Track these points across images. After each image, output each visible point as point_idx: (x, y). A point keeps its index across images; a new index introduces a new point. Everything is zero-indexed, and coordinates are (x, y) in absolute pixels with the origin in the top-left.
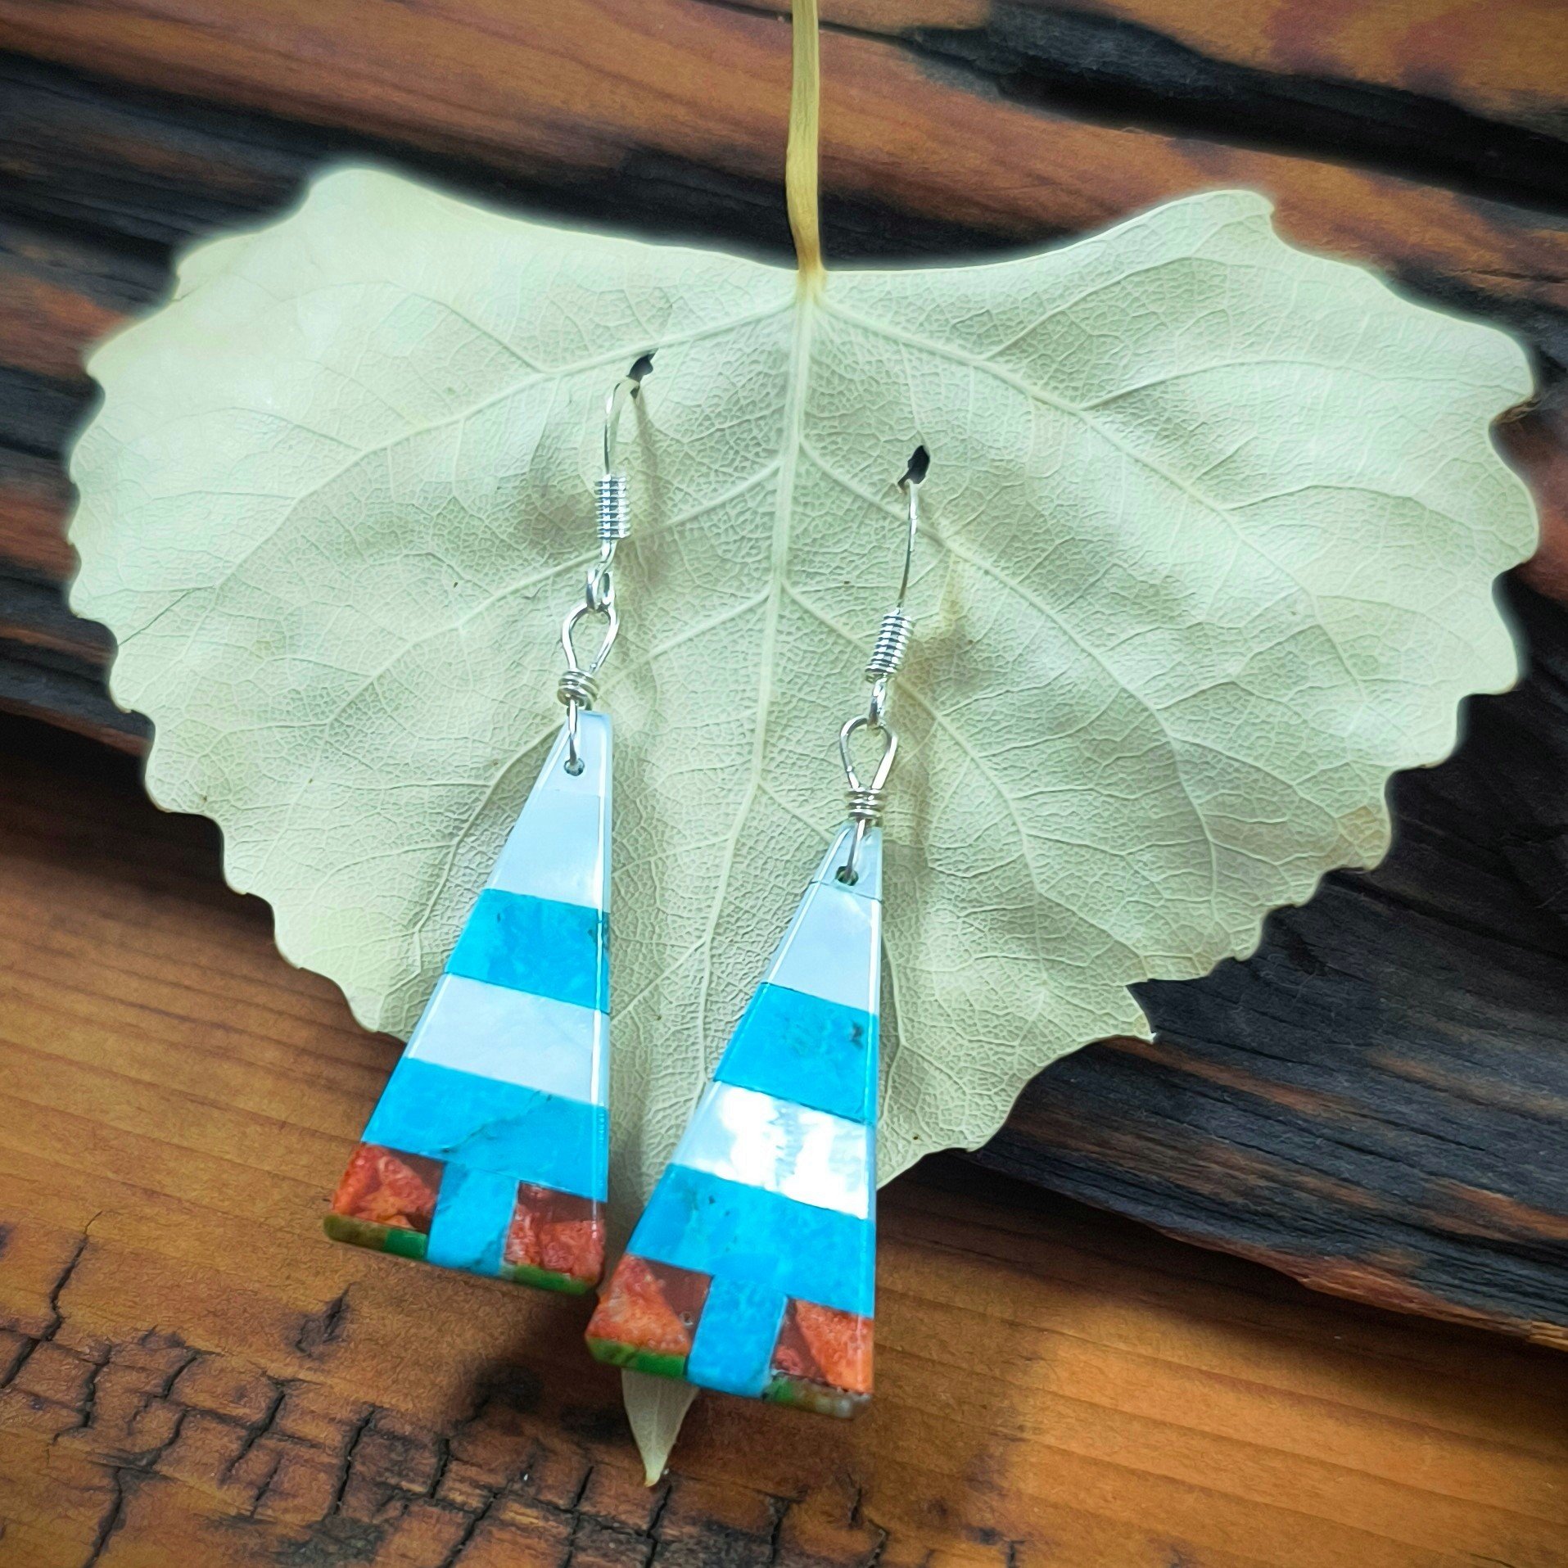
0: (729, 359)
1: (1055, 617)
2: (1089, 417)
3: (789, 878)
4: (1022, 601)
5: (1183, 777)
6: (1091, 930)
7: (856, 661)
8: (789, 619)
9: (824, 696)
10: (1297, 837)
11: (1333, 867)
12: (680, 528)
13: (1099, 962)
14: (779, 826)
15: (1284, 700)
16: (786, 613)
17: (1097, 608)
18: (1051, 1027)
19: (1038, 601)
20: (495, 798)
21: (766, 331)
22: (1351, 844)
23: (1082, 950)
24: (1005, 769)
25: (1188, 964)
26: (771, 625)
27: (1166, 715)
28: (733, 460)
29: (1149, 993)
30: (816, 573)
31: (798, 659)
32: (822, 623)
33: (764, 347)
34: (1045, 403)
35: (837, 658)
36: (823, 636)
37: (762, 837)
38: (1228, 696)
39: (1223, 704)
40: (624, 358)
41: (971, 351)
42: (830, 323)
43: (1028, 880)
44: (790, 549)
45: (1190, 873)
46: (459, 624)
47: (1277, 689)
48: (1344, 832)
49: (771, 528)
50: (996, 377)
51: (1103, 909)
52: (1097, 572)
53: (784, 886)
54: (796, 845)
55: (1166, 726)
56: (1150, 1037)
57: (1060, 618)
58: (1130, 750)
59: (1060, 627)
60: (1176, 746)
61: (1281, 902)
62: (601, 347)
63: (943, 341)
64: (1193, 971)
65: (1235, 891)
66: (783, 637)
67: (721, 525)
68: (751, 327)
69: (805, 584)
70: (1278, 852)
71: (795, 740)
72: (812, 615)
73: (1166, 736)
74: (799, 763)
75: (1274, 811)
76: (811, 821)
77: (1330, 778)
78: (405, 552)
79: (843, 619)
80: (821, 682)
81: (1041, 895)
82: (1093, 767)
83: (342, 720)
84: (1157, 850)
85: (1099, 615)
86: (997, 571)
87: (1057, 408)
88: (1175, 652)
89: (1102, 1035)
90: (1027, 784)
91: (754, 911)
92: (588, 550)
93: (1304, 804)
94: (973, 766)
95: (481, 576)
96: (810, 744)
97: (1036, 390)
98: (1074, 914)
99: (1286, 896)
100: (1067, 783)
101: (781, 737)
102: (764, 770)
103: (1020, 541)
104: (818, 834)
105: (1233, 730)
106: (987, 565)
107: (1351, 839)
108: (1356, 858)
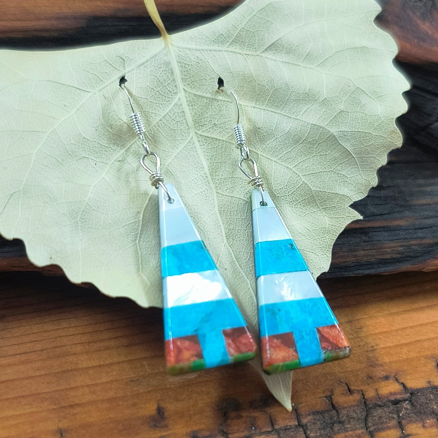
0: (151, 70)
1: (280, 113)
2: (262, 55)
3: (240, 215)
4: (268, 112)
5: (340, 142)
6: (333, 194)
7: (228, 146)
8: (202, 141)
9: (223, 159)
10: (377, 146)
11: (390, 151)
12: (158, 124)
13: (338, 203)
14: (228, 201)
15: (358, 111)
16: (200, 139)
17: (292, 105)
18: (333, 227)
19: (273, 110)
20: (144, 223)
21: (160, 58)
22: (393, 142)
23: (332, 201)
24: (286, 160)
25: (361, 194)
26: (197, 144)
27: (328, 126)
28: (165, 99)
29: (355, 206)
30: (204, 125)
31: (210, 152)
32: (212, 138)
33: (161, 63)
34: (248, 55)
35: (222, 147)
36: (215, 142)
37: (225, 206)
38: (343, 115)
39: (342, 118)
40: (116, 80)
41: (221, 47)
42: (178, 50)
43: (308, 188)
44: (193, 120)
45: (352, 168)
46: (103, 176)
47: (355, 108)
48: (389, 140)
49: (185, 116)
50: (231, 52)
51: (333, 187)
52: (287, 95)
53: (239, 217)
54: (237, 205)
55: (329, 129)
56: (361, 218)
57: (282, 113)
58: (321, 140)
59: (283, 115)
60: (335, 134)
61: (380, 166)
62: (107, 79)
63: (212, 46)
64: (363, 195)
65: (366, 168)
66: (202, 147)
67: (169, 120)
68: (154, 59)
69: (202, 129)
70: (374, 153)
71: (220, 175)
72: (208, 137)
73: (330, 132)
74: (225, 181)
75: (368, 142)
76: (237, 196)
77: (380, 127)
78: (76, 159)
79: (219, 135)
80: (220, 155)
81: (314, 190)
82: (312, 149)
83: (82, 217)
84: (341, 165)
85: (293, 107)
86: (257, 106)
87: (252, 55)
88: (322, 109)
89: (349, 223)
90: (295, 161)
91: (235, 228)
92: (132, 140)
93: (375, 136)
94: (276, 163)
95: (102, 159)
96: (226, 174)
97: (245, 52)
98: (326, 192)
99: (380, 164)
100: (306, 157)
101: (216, 176)
102: (215, 187)
103: (260, 95)
104: (241, 199)
105: (348, 124)
106: (254, 105)
107: (392, 141)
108: (395, 146)
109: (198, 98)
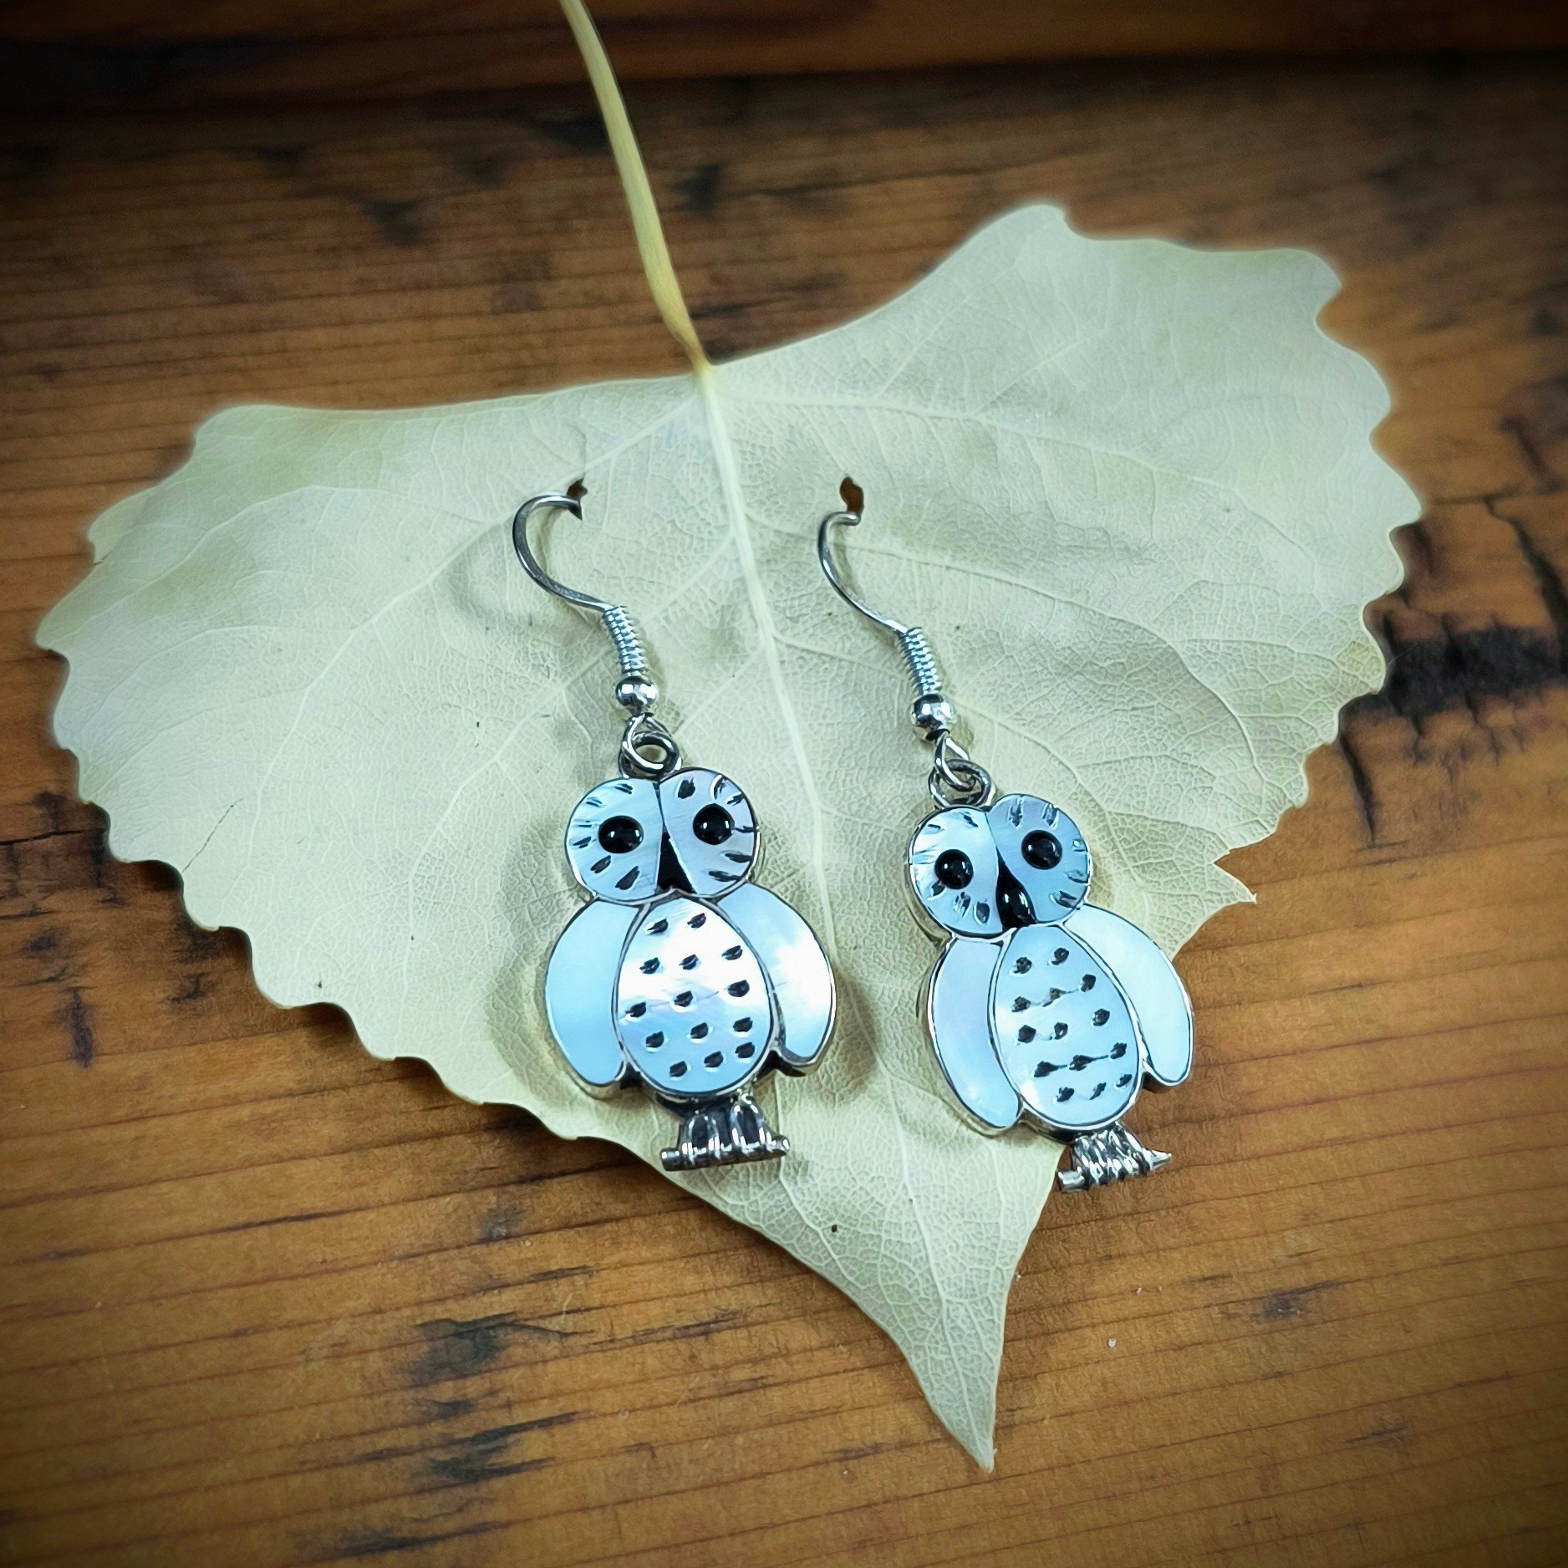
1: (1023, 583)
5: (1192, 670)
6: (1165, 826)
8: (790, 662)
11: (1346, 701)
15: (1251, 581)
17: (1057, 563)
19: (1002, 576)
23: (1164, 847)
25: (1257, 826)
26: (776, 671)
27: (1158, 625)
28: (691, 544)
30: (799, 616)
31: (811, 692)
32: (821, 654)
33: (685, 443)
34: (939, 419)
35: (847, 680)
36: (827, 665)
38: (1203, 593)
39: (1201, 601)
41: (862, 396)
42: (736, 407)
44: (768, 603)
45: (1230, 749)
47: (1241, 574)
48: (1345, 669)
49: (745, 592)
50: (890, 410)
51: (1168, 805)
52: (1045, 535)
54: (877, 848)
55: (1160, 634)
56: (1253, 899)
57: (1029, 584)
59: (1033, 591)
60: (1178, 648)
61: (1317, 745)
63: (835, 395)
64: (1263, 832)
65: (1273, 751)
66: (790, 679)
69: (793, 628)
70: (1296, 705)
72: (809, 652)
73: (1164, 642)
75: (1280, 672)
76: (881, 824)
77: (1317, 629)
79: (840, 645)
81: (1110, 812)
82: (1110, 691)
84: (1193, 740)
85: (1061, 568)
86: (957, 564)
87: (952, 420)
90: (1058, 726)
93: (1303, 657)
94: (1002, 729)
97: (930, 411)
98: (1146, 818)
99: (1317, 740)
100: (1093, 713)
103: (966, 532)
105: (1219, 619)
107: (1353, 673)
108: (1363, 686)
109: (787, 542)
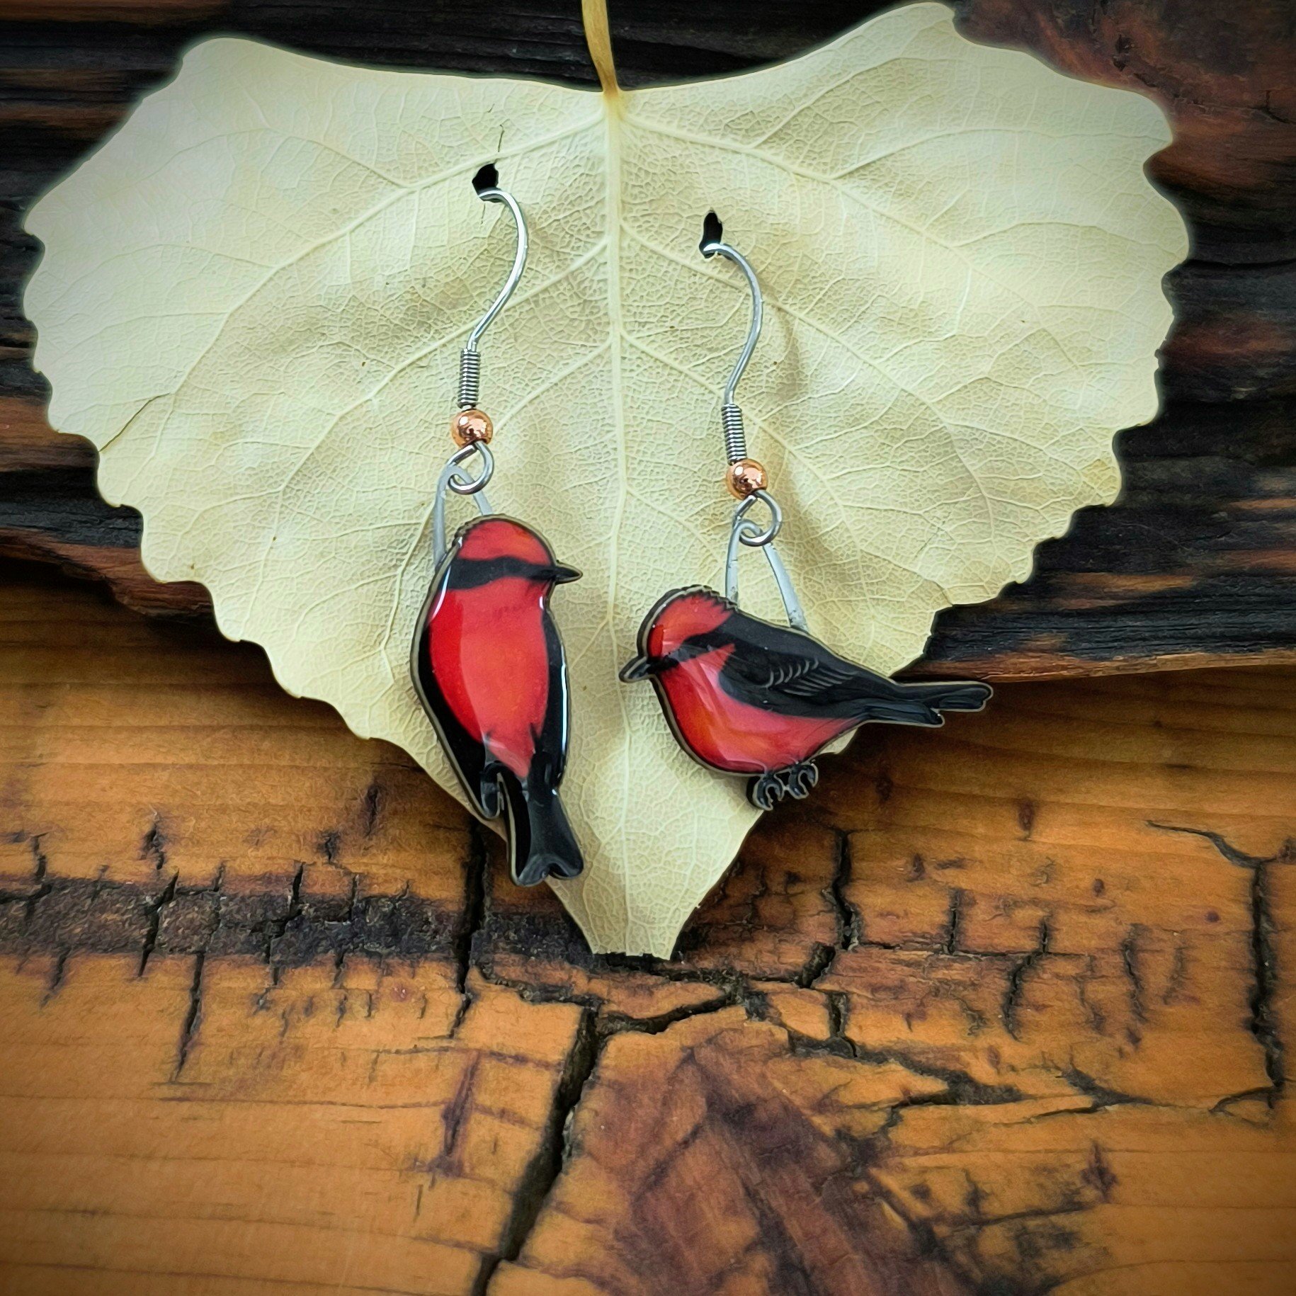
0: (555, 165)
2: (839, 183)
3: (664, 562)
5: (959, 451)
6: (905, 572)
7: (688, 387)
8: (630, 360)
9: (667, 416)
10: (1051, 487)
11: (1080, 506)
13: (914, 596)
14: (648, 521)
15: (1026, 387)
16: (627, 355)
17: (870, 329)
18: (884, 650)
19: (822, 327)
20: (427, 532)
21: (583, 142)
22: (1092, 488)
23: (899, 589)
24: (817, 457)
27: (940, 406)
28: (570, 242)
30: (646, 322)
31: (642, 390)
33: (583, 155)
35: (673, 386)
37: (637, 531)
38: (984, 388)
39: (981, 394)
40: (468, 170)
41: (741, 142)
43: (850, 540)
45: (974, 522)
46: (371, 395)
47: (1019, 379)
48: (1086, 480)
49: (606, 291)
52: (867, 302)
53: (662, 568)
55: (940, 415)
58: (915, 435)
60: (951, 430)
61: (1046, 537)
62: (449, 162)
63: (718, 137)
65: (1009, 531)
66: (627, 374)
67: (566, 293)
68: (570, 140)
69: (639, 331)
70: (1038, 500)
71: (649, 452)
72: (647, 355)
73: (941, 422)
74: (656, 470)
75: (1031, 470)
77: (1071, 441)
78: (320, 343)
79: (674, 356)
80: (664, 405)
81: (862, 551)
82: (887, 450)
83: (292, 486)
84: (946, 507)
85: (872, 335)
88: (938, 359)
90: (837, 467)
91: (642, 591)
92: (465, 323)
93: (1053, 462)
94: (792, 458)
95: (382, 354)
96: (663, 454)
97: (796, 168)
98: (890, 562)
100: (868, 464)
101: (638, 451)
102: (628, 479)
103: (801, 283)
104: (680, 524)
105: (991, 413)
107: (1092, 485)
108: (1098, 498)
109: (650, 257)
